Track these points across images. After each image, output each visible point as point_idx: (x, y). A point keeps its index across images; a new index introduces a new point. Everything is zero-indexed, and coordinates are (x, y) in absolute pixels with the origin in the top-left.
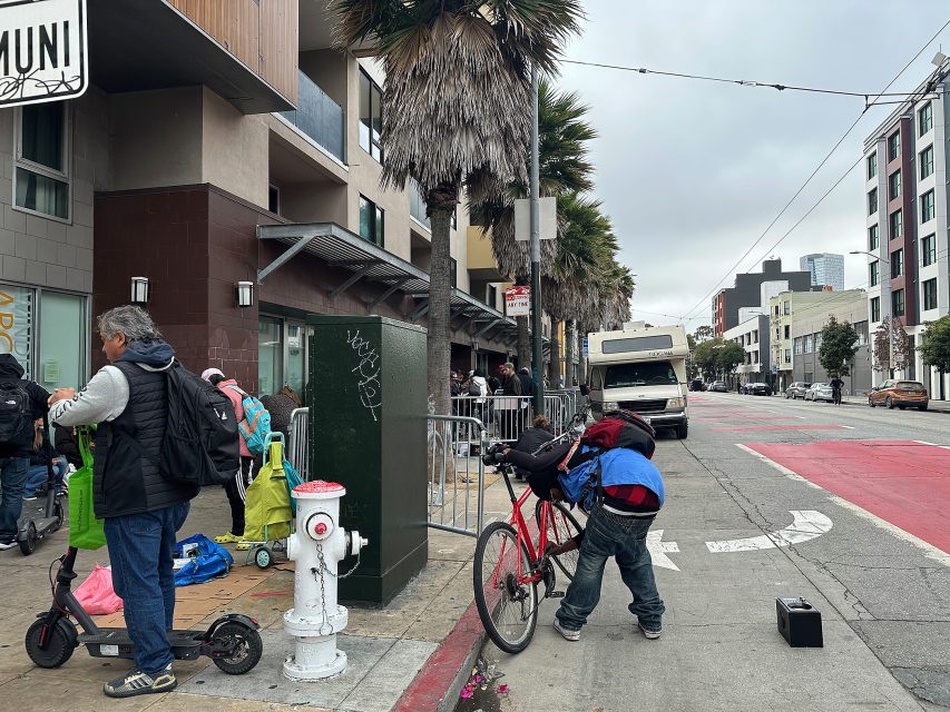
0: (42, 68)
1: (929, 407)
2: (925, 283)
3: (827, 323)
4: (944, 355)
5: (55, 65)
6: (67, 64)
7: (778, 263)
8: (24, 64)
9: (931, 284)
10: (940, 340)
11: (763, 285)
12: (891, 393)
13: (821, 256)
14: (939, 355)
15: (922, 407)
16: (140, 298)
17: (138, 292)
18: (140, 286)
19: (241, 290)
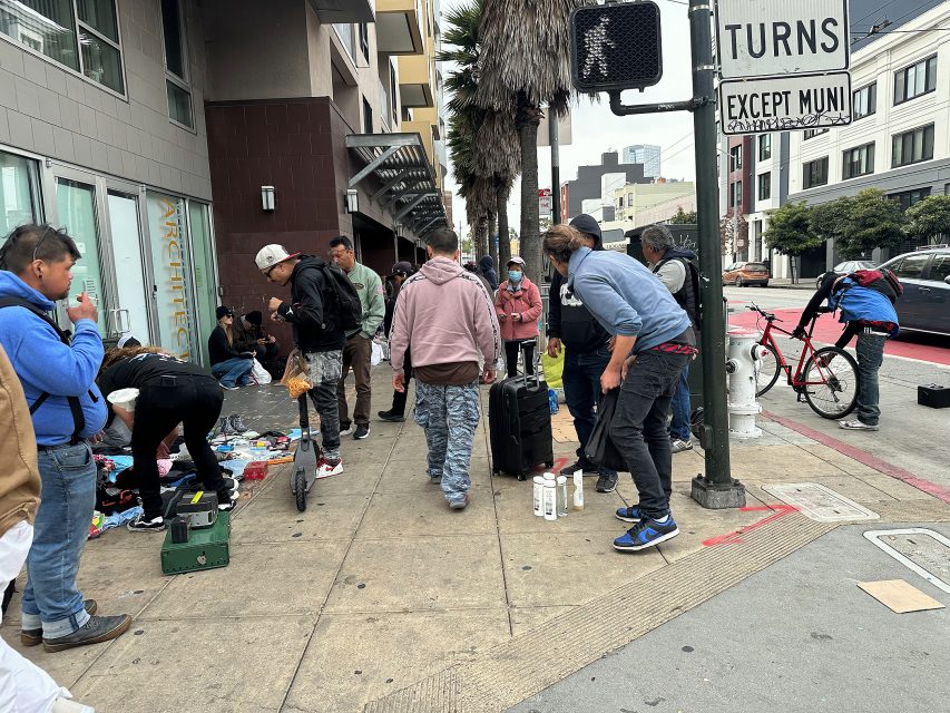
0: (829, 110)
1: (769, 284)
2: (760, 176)
3: (675, 213)
4: (784, 239)
5: (836, 110)
6: (842, 109)
7: (615, 155)
8: (819, 108)
9: (766, 177)
10: (781, 227)
11: (603, 177)
12: (740, 273)
13: (641, 147)
14: (780, 240)
15: (764, 285)
16: (272, 206)
17: (269, 201)
18: (271, 195)
19: (349, 197)
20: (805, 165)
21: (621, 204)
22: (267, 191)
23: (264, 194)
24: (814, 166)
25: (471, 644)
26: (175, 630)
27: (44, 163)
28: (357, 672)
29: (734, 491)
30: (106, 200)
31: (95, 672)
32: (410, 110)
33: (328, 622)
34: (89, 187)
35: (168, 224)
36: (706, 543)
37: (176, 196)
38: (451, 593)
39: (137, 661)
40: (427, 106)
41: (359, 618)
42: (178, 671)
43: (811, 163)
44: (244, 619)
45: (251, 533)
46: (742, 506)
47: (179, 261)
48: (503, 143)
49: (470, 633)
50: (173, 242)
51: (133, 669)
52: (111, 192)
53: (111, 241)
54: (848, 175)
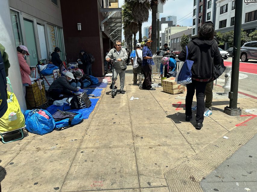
7: (165, 18)
11: (162, 25)
16: (80, 29)
17: (80, 28)
18: (80, 26)
19: (102, 27)
20: (220, 22)
21: (167, 32)
22: (79, 25)
23: (78, 26)
24: (223, 22)
25: (185, 155)
26: (93, 151)
27: (20, 13)
28: (155, 164)
29: (238, 111)
30: (37, 26)
31: (74, 164)
32: (111, 3)
33: (138, 148)
34: (32, 21)
35: (52, 34)
36: (236, 125)
37: (54, 25)
38: (169, 140)
39: (86, 161)
40: (116, 2)
41: (147, 147)
42: (100, 164)
43: (222, 21)
44: (112, 148)
45: (100, 122)
46: (240, 115)
47: (55, 45)
48: (141, 13)
49: (183, 152)
50: (53, 39)
51: (85, 163)
52: (38, 24)
53: (38, 38)
54: (232, 24)
